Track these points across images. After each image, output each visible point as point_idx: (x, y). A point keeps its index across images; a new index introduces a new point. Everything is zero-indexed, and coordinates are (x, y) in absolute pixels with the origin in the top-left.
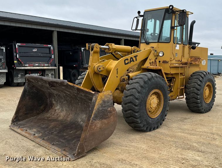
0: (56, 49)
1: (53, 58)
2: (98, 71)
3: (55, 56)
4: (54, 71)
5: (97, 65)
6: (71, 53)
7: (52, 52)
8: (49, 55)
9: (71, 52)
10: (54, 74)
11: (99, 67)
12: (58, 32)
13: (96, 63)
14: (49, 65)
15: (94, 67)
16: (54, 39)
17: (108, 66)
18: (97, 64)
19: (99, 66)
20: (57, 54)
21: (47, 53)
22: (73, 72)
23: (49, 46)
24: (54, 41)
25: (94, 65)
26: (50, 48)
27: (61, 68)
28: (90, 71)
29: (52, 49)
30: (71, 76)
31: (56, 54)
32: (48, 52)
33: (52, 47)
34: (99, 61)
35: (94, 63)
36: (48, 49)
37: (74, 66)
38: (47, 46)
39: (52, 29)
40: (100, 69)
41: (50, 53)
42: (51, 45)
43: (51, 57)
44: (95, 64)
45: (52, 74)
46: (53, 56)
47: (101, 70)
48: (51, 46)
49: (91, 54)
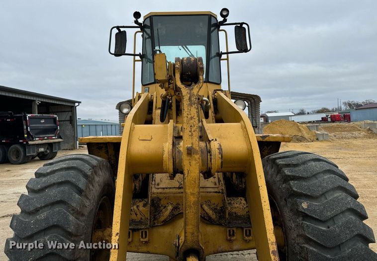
49: (190, 99)
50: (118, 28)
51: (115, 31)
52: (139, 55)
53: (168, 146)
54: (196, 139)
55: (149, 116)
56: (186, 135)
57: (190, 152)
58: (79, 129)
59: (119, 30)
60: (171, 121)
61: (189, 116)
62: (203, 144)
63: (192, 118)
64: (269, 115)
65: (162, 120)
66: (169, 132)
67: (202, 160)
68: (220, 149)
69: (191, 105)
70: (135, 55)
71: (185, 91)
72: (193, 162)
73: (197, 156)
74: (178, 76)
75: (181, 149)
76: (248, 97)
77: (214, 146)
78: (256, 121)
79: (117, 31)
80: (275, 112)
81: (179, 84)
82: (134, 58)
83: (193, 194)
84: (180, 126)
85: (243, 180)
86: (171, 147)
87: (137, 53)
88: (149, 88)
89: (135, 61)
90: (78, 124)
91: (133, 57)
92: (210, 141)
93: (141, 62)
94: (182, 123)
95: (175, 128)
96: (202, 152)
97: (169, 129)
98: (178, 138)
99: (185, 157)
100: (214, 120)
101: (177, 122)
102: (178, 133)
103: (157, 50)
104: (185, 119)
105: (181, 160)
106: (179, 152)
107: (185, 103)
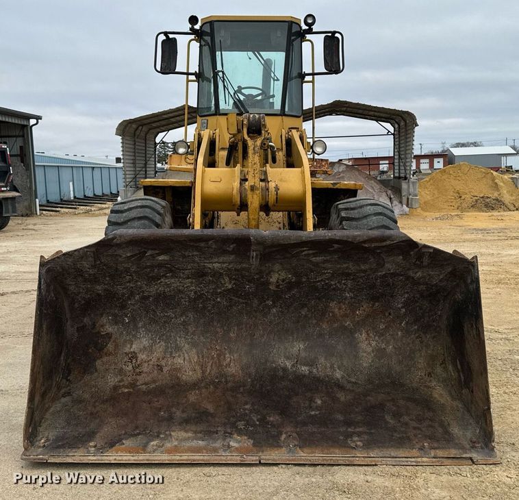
49: (254, 148)
50: (166, 34)
52: (194, 74)
53: (236, 184)
54: (257, 180)
55: (211, 158)
56: (250, 177)
57: (253, 188)
58: (39, 174)
59: (167, 37)
60: (238, 165)
61: (253, 162)
62: (263, 184)
63: (255, 164)
64: (457, 152)
65: (228, 164)
66: (236, 175)
67: (262, 195)
68: (277, 189)
69: (254, 153)
70: (188, 74)
71: (250, 142)
72: (255, 196)
73: (258, 192)
74: (245, 130)
75: (247, 187)
76: (394, 115)
77: (272, 185)
78: (405, 166)
80: (475, 144)
81: (246, 136)
82: (188, 78)
83: (253, 219)
84: (246, 170)
85: (301, 219)
86: (239, 185)
87: (191, 71)
88: (207, 120)
89: (188, 81)
90: (36, 164)
91: (186, 76)
92: (268, 182)
93: (196, 83)
94: (248, 167)
95: (241, 171)
96: (262, 189)
97: (236, 172)
98: (244, 180)
99: (249, 192)
100: (285, 165)
101: (243, 166)
102: (245, 176)
103: (219, 71)
104: (250, 164)
105: (246, 196)
106: (245, 189)
107: (250, 151)
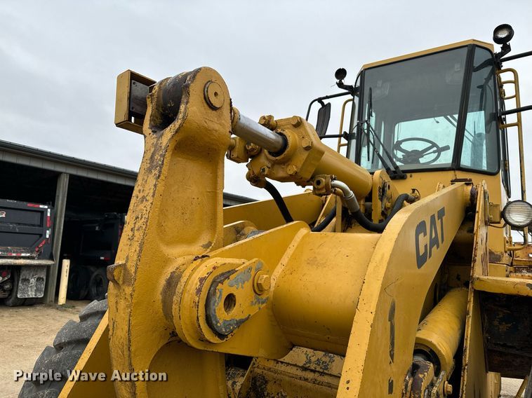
0: (61, 217)
1: (47, 236)
2: (208, 335)
3: (53, 234)
4: (45, 270)
5: (210, 263)
6: (97, 228)
7: (48, 223)
8: (37, 230)
9: (99, 226)
10: (45, 278)
11: (225, 289)
12: (72, 177)
13: (191, 241)
14: (34, 255)
15: (172, 283)
16: (59, 193)
17: (291, 270)
18: (197, 249)
19: (226, 275)
20: (62, 228)
21: (34, 225)
22: (95, 274)
23: (41, 206)
24: (58, 196)
25: (167, 261)
26: (43, 212)
27: (66, 263)
28: (120, 334)
29: (49, 215)
30: (91, 284)
31: (60, 228)
32: (37, 221)
33: (49, 210)
34: (213, 227)
35: (170, 243)
36: (40, 214)
37: (102, 258)
38: (37, 206)
39: (58, 169)
40: (230, 301)
41: (41, 225)
42: (48, 205)
43: (41, 235)
44: (179, 255)
45: (39, 279)
46: (48, 232)
47: (237, 313)
48: (46, 207)
50: (320, 100)
51: (317, 106)
52: (343, 135)
54: (135, 248)
59: (322, 103)
70: (340, 136)
71: (150, 141)
72: (122, 303)
73: (128, 290)
79: (320, 106)
82: (340, 142)
89: (340, 146)
